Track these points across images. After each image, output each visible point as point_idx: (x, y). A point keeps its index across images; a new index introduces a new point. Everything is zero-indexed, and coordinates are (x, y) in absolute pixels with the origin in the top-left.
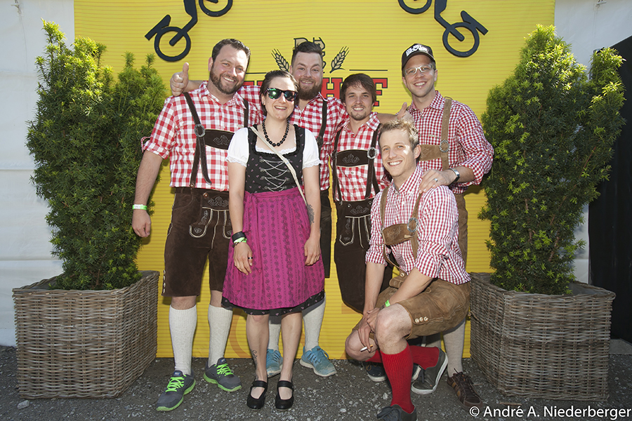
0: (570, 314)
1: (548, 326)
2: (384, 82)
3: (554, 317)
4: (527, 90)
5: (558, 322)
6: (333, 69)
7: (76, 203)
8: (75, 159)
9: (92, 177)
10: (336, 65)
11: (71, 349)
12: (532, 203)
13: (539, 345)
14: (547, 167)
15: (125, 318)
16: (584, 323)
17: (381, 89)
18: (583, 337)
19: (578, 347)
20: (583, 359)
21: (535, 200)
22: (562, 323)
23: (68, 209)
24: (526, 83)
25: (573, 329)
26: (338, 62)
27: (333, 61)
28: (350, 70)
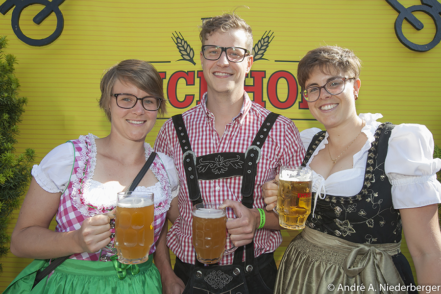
10: (256, 54)
26: (259, 50)
28: (275, 61)
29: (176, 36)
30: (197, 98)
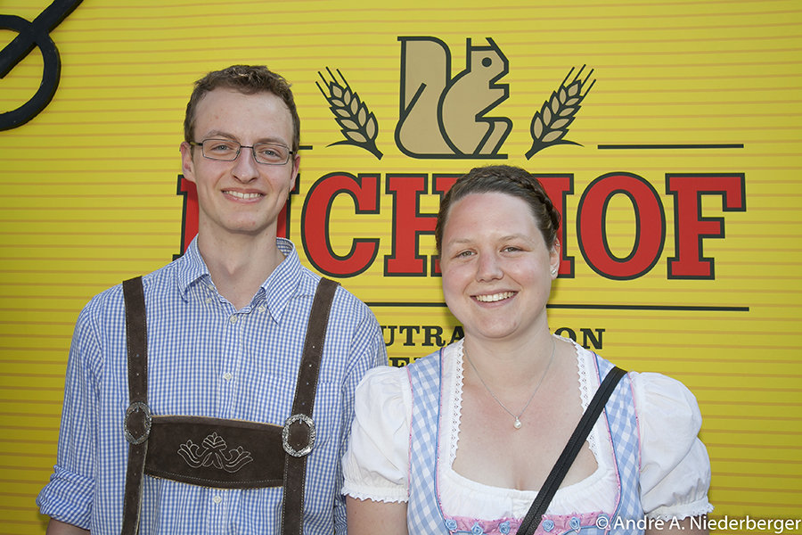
2: (733, 190)
6: (538, 145)
10: (547, 130)
17: (720, 213)
26: (555, 117)
27: (539, 115)
28: (600, 147)
29: (329, 79)
30: (385, 249)
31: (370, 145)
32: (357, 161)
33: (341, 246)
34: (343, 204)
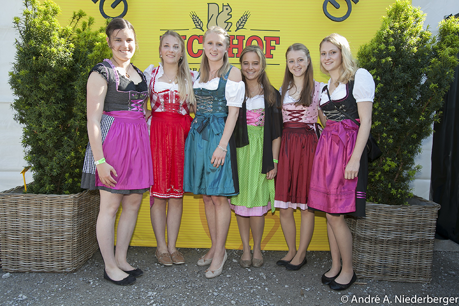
0: (406, 219)
1: (389, 228)
3: (394, 221)
4: (383, 51)
5: (397, 225)
6: (238, 29)
7: (43, 132)
8: (42, 99)
9: (55, 112)
10: (240, 25)
11: (40, 236)
12: (383, 137)
13: (382, 241)
14: (395, 110)
15: (79, 215)
16: (416, 227)
18: (415, 236)
19: (411, 244)
20: (414, 252)
21: (385, 135)
22: (400, 226)
23: (37, 135)
24: (383, 46)
25: (408, 231)
26: (241, 23)
27: (238, 22)
31: (201, 29)
32: (199, 32)
33: (195, 51)
34: (196, 41)
